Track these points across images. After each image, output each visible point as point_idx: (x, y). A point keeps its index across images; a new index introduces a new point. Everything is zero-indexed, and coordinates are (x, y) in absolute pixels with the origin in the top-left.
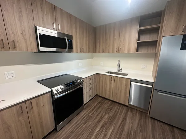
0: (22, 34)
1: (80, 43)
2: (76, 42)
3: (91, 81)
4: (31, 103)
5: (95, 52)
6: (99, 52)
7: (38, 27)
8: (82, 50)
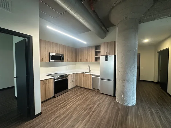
0: (45, 56)
1: (68, 58)
2: (66, 57)
3: (73, 77)
4: (47, 81)
5: (76, 61)
6: (79, 61)
7: (50, 53)
8: (68, 61)
